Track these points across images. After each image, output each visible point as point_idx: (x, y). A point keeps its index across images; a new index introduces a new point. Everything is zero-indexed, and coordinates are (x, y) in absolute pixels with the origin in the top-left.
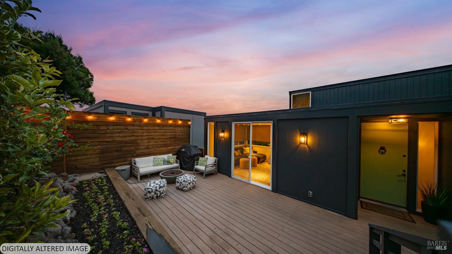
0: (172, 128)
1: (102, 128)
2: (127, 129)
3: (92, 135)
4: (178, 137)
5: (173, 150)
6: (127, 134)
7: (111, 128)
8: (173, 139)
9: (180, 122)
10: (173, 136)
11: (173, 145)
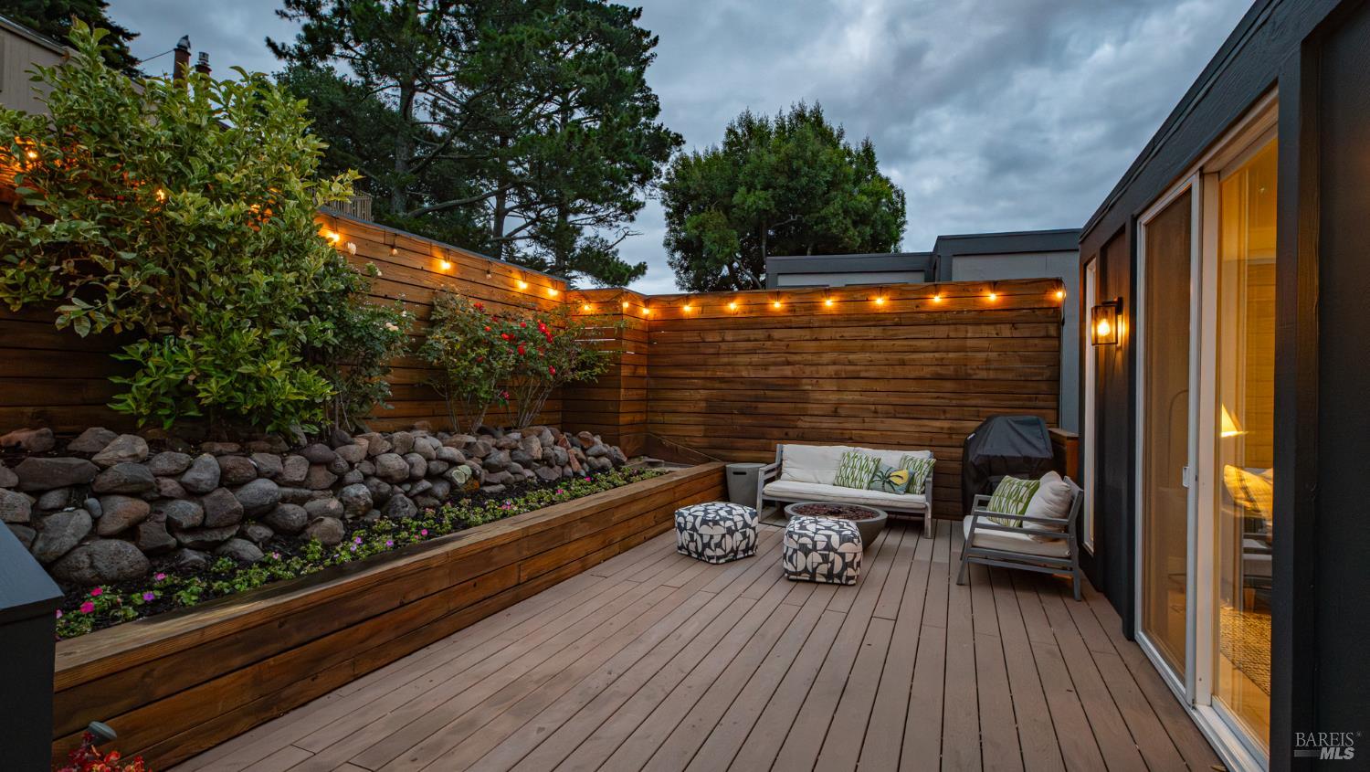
0: (941, 331)
1: (709, 338)
2: (769, 338)
3: (688, 357)
4: (983, 375)
5: (951, 438)
6: (771, 358)
7: (729, 336)
8: (949, 385)
9: (992, 298)
10: (950, 371)
11: (948, 416)
